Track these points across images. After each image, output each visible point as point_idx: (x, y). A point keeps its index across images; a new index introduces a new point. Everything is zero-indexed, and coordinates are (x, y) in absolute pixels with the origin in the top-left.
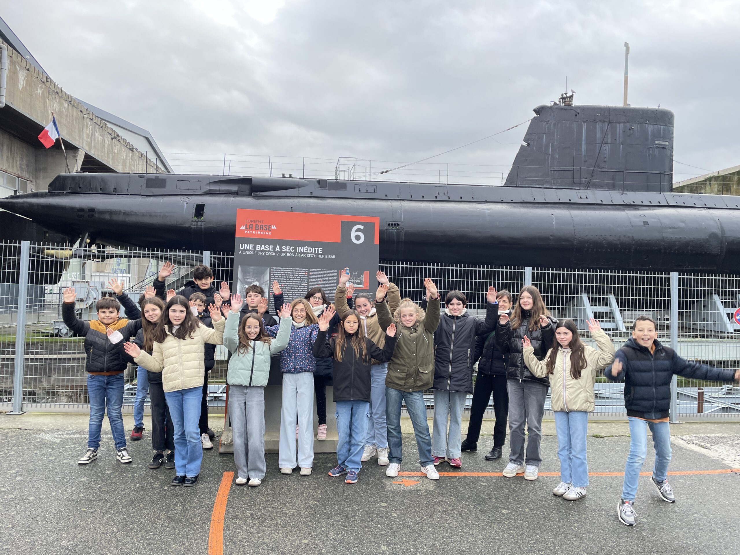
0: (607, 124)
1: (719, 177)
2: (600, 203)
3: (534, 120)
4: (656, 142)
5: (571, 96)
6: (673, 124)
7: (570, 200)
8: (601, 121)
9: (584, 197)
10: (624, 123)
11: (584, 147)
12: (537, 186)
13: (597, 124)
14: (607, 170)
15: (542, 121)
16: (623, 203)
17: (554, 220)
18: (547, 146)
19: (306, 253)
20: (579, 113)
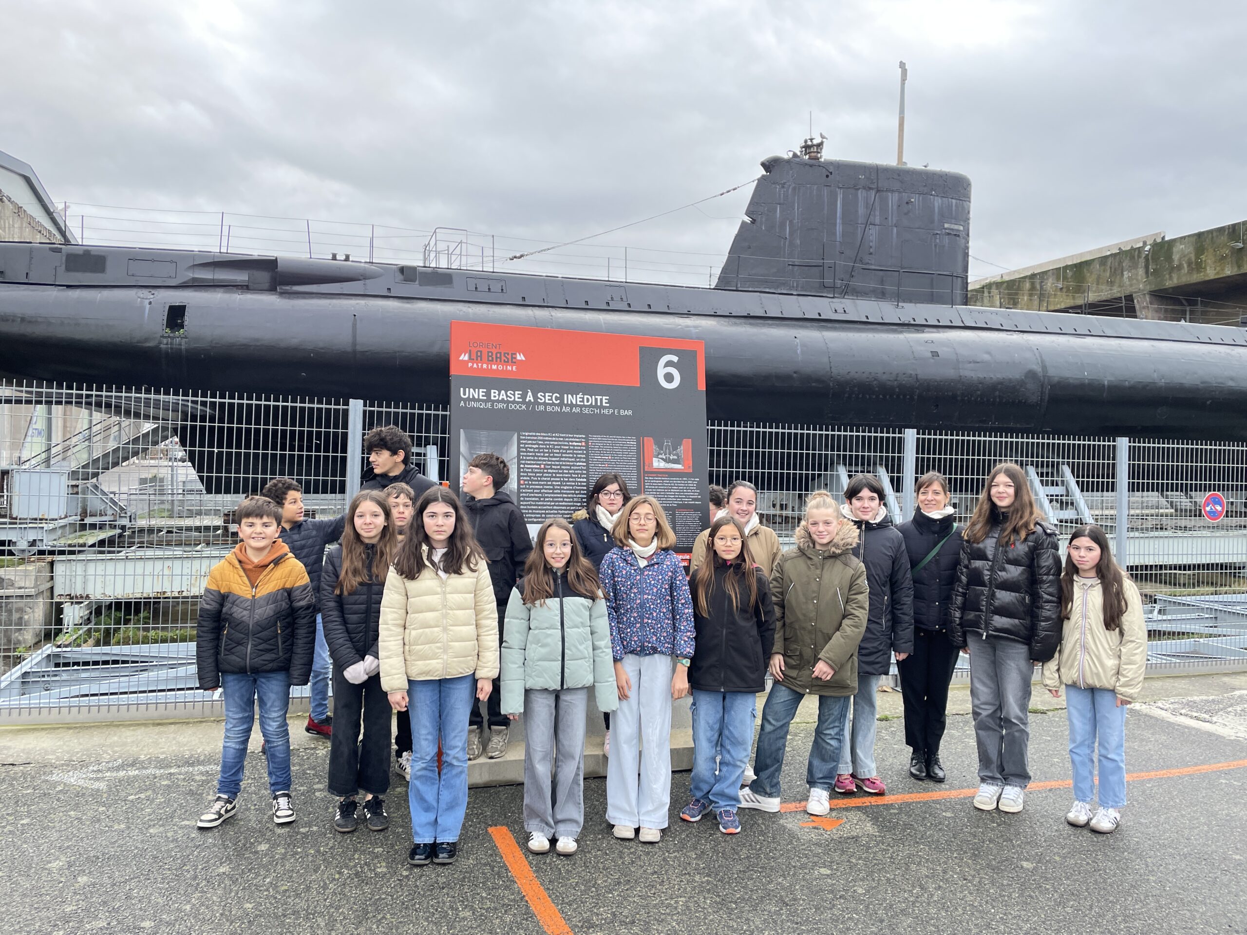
0: (873, 193)
1: (1002, 283)
2: (865, 320)
3: (762, 181)
4: (946, 225)
5: (820, 145)
6: (969, 198)
7: (820, 315)
8: (864, 188)
9: (840, 310)
10: (900, 192)
11: (839, 228)
12: (767, 290)
13: (860, 191)
14: (873, 267)
15: (774, 183)
16: (899, 322)
17: (799, 347)
18: (782, 225)
19: (581, 406)
20: (831, 173)
